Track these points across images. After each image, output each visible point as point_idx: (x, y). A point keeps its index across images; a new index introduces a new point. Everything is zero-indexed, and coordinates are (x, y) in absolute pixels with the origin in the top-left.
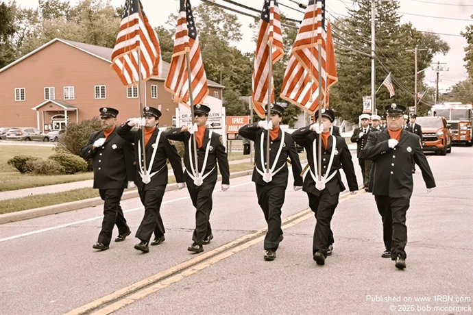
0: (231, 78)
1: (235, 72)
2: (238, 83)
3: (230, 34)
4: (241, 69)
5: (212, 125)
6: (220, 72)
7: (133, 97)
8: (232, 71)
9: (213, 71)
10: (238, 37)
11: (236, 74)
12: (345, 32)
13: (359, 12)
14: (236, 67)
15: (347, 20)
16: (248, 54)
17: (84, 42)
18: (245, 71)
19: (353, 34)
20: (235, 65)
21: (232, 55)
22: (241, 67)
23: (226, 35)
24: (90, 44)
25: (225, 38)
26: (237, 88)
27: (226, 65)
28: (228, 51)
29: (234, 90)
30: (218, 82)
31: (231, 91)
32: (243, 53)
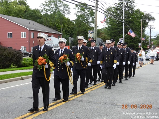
0: (66, 30)
1: (68, 28)
2: (69, 32)
3: (66, 12)
4: (70, 27)
5: (54, 49)
6: (61, 28)
7: (24, 37)
8: (66, 28)
9: (58, 27)
10: (69, 13)
11: (68, 29)
12: (113, 12)
13: (119, 4)
14: (68, 26)
15: (114, 7)
16: (73, 21)
17: (4, 14)
18: (72, 28)
19: (116, 13)
20: (68, 25)
21: (66, 21)
22: (70, 26)
23: (64, 12)
24: (7, 15)
25: (64, 14)
26: (68, 34)
27: (64, 25)
28: (64, 19)
29: (67, 35)
30: (60, 32)
31: (66, 36)
32: (71, 20)
